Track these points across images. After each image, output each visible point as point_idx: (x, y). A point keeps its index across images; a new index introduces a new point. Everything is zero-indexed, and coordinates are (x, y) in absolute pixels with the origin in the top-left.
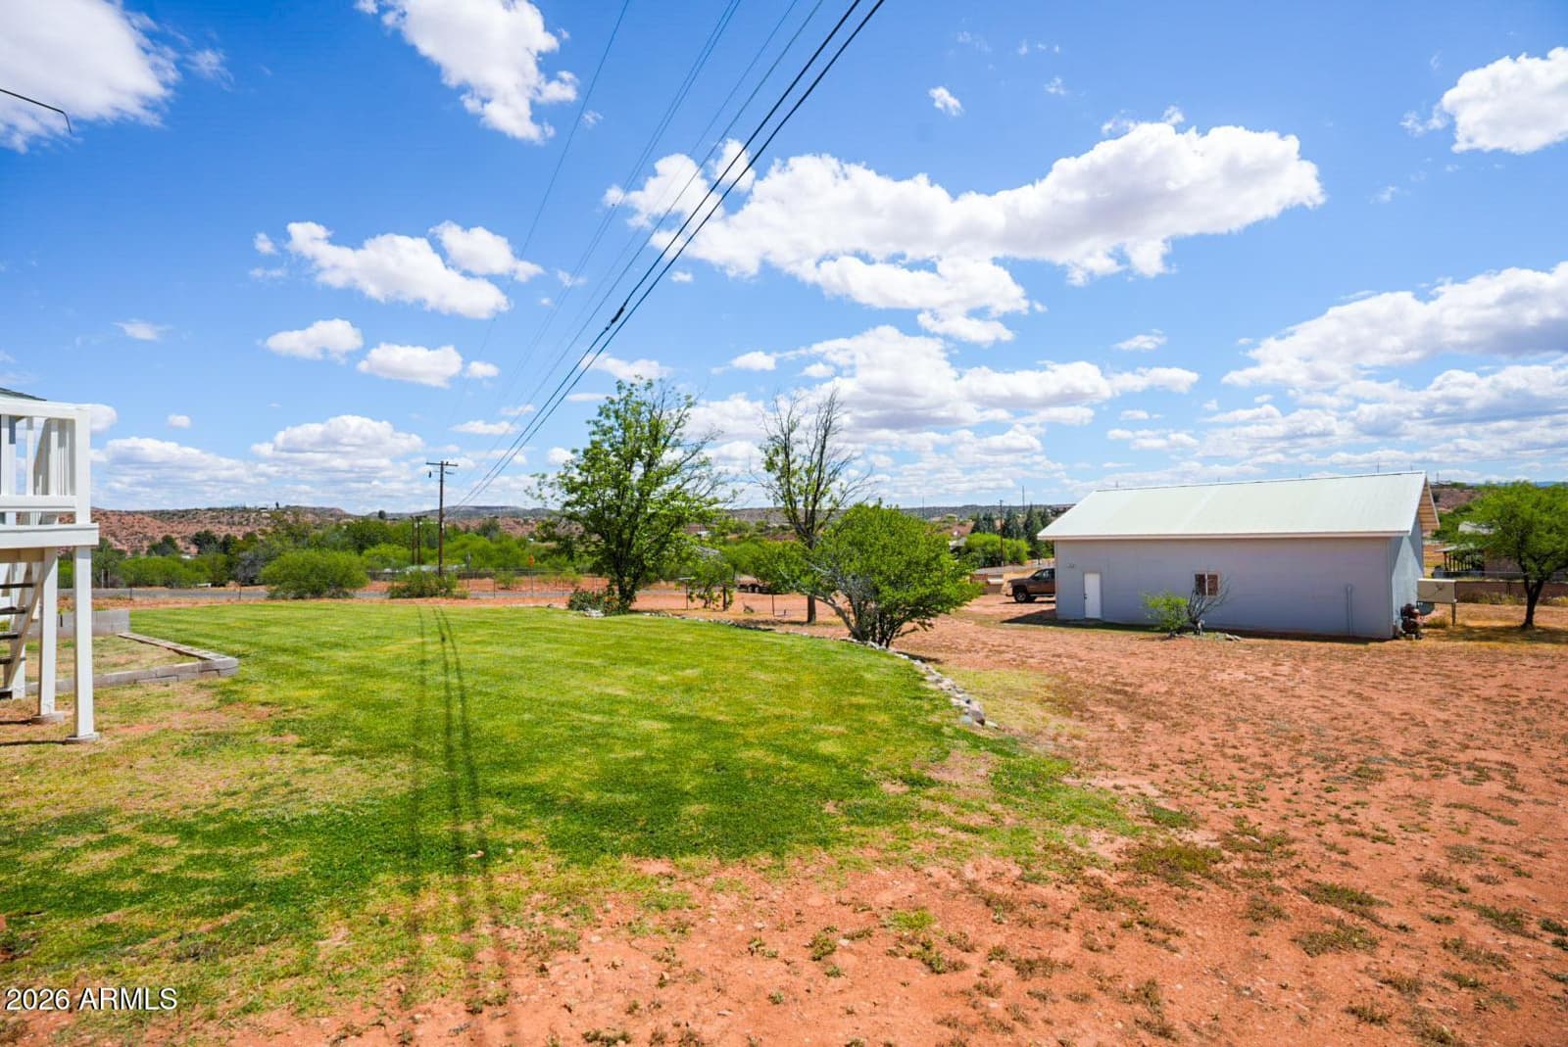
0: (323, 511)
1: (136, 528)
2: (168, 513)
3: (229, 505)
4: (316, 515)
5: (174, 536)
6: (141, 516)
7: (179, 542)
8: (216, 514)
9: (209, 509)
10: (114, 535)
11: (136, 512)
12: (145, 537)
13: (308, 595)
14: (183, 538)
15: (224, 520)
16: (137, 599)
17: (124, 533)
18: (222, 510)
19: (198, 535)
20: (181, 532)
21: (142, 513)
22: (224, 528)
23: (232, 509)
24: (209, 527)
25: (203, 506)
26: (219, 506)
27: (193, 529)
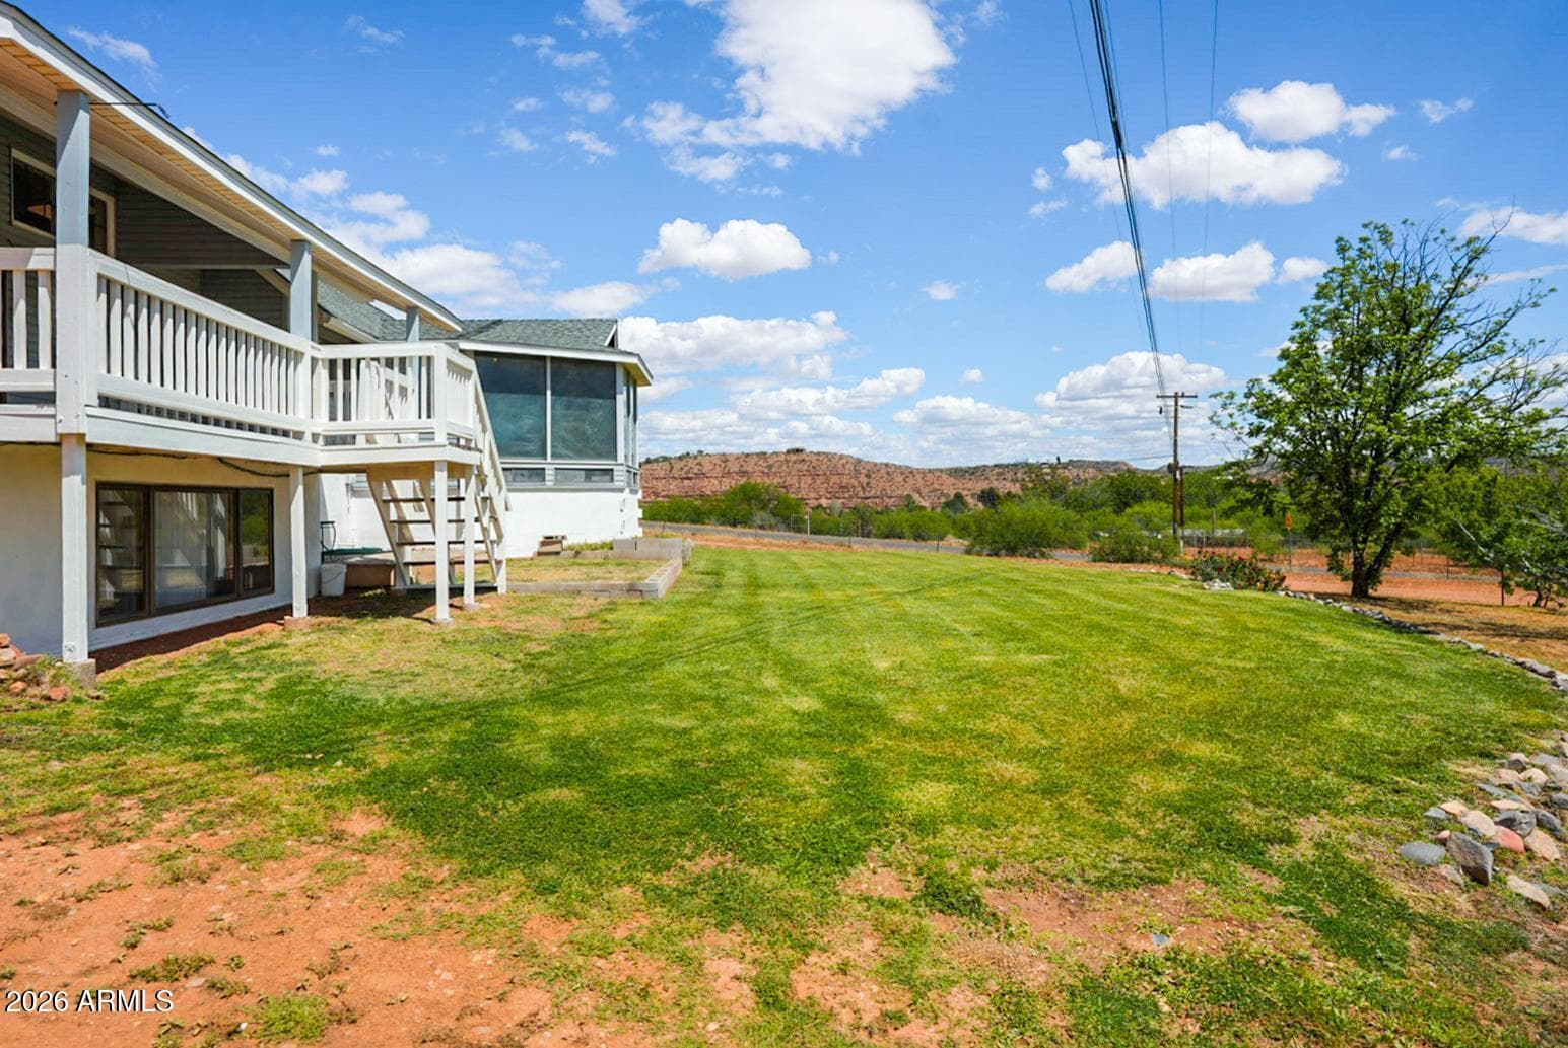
0: (1107, 463)
1: (936, 486)
2: (961, 469)
3: (1012, 461)
4: (1100, 470)
5: (964, 493)
6: (938, 473)
7: (970, 500)
8: (1002, 469)
9: (995, 465)
10: (919, 492)
11: (937, 470)
12: (942, 494)
13: (1003, 552)
14: (973, 495)
15: (1009, 476)
16: (855, 547)
17: (926, 490)
18: (1007, 466)
19: (983, 492)
20: (971, 488)
21: (941, 471)
22: (1008, 484)
23: (1015, 465)
24: (995, 484)
25: (990, 462)
26: (1005, 461)
27: (983, 485)
